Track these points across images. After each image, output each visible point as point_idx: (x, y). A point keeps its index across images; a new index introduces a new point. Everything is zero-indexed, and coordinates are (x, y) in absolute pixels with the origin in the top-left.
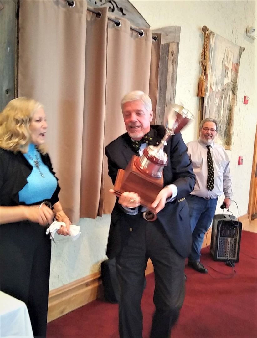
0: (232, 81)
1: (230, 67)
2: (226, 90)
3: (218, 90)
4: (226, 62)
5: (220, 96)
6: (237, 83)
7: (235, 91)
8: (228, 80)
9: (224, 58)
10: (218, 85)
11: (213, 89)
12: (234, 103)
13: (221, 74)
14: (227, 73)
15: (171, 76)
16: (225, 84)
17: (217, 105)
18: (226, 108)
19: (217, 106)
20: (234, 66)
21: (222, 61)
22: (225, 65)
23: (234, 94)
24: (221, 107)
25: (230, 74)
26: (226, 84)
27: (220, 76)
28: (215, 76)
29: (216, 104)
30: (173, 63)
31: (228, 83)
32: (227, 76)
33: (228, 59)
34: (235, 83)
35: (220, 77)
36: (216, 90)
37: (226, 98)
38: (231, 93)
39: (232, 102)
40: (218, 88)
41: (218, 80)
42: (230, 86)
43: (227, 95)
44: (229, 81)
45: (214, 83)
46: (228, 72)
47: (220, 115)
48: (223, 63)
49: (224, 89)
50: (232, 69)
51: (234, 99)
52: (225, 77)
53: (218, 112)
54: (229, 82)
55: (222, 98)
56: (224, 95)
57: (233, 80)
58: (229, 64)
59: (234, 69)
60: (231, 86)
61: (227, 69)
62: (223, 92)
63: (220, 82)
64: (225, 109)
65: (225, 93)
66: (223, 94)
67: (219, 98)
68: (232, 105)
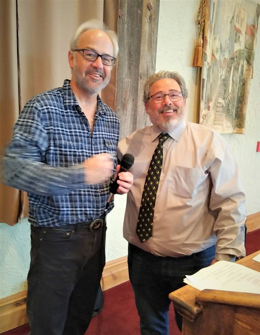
0: (246, 48)
1: (243, 30)
2: (238, 59)
3: (225, 58)
4: (236, 22)
5: (228, 67)
6: (253, 49)
7: (250, 61)
8: (240, 46)
9: (233, 17)
10: (224, 52)
11: (216, 57)
12: (249, 76)
13: (229, 38)
14: (238, 37)
15: (147, 38)
16: (235, 51)
17: (223, 77)
18: (237, 82)
19: (222, 79)
20: (249, 29)
21: (230, 21)
22: (235, 26)
23: (249, 65)
24: (229, 80)
25: (243, 38)
26: (237, 51)
27: (227, 39)
28: (219, 40)
29: (221, 76)
30: (150, 20)
31: (240, 50)
32: (239, 41)
33: (240, 19)
34: (251, 50)
35: (228, 42)
36: (221, 58)
37: (236, 69)
38: (245, 62)
39: (246, 74)
40: (224, 55)
41: (223, 46)
42: (243, 54)
43: (239, 65)
44: (242, 47)
45: (218, 49)
46: (241, 35)
47: (227, 91)
48: (232, 24)
49: (234, 56)
50: (246, 33)
51: (248, 70)
52: (235, 41)
53: (224, 87)
54: (242, 49)
55: (231, 69)
56: (233, 65)
57: (249, 46)
58: (241, 25)
59: (249, 33)
60: (245, 54)
61: (238, 31)
62: (233, 61)
63: (227, 48)
64: (235, 82)
65: (236, 62)
66: (232, 63)
67: (226, 69)
68: (247, 78)
